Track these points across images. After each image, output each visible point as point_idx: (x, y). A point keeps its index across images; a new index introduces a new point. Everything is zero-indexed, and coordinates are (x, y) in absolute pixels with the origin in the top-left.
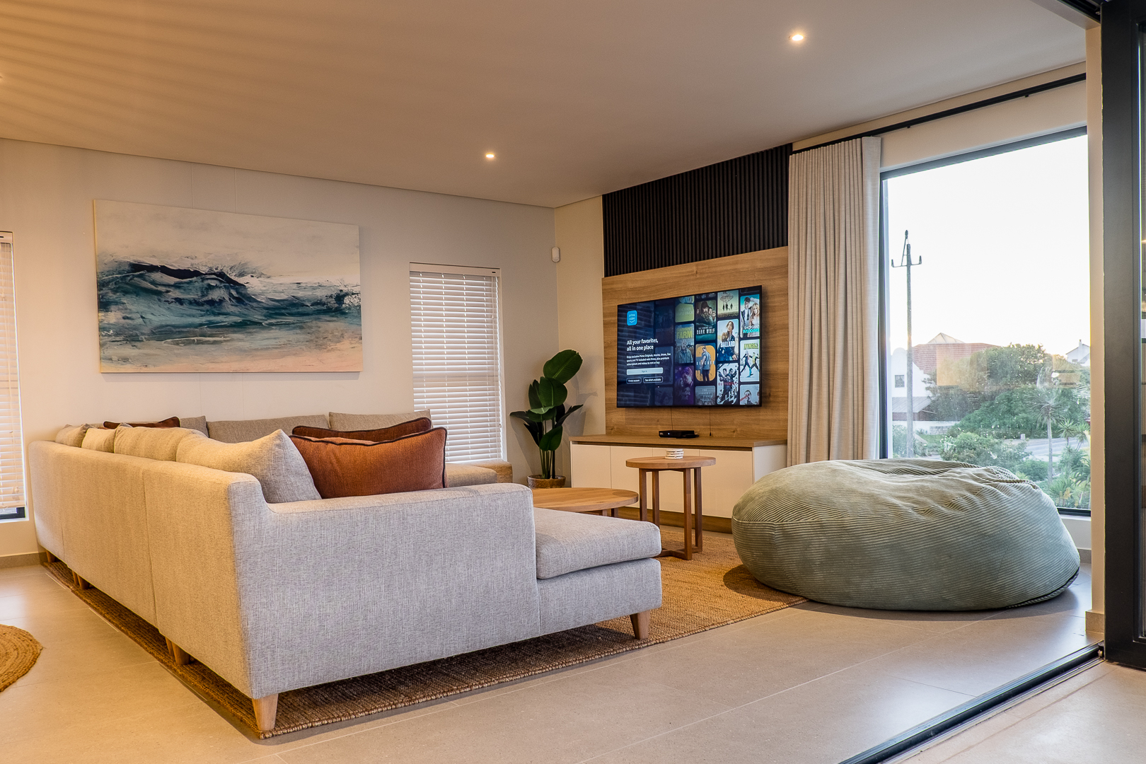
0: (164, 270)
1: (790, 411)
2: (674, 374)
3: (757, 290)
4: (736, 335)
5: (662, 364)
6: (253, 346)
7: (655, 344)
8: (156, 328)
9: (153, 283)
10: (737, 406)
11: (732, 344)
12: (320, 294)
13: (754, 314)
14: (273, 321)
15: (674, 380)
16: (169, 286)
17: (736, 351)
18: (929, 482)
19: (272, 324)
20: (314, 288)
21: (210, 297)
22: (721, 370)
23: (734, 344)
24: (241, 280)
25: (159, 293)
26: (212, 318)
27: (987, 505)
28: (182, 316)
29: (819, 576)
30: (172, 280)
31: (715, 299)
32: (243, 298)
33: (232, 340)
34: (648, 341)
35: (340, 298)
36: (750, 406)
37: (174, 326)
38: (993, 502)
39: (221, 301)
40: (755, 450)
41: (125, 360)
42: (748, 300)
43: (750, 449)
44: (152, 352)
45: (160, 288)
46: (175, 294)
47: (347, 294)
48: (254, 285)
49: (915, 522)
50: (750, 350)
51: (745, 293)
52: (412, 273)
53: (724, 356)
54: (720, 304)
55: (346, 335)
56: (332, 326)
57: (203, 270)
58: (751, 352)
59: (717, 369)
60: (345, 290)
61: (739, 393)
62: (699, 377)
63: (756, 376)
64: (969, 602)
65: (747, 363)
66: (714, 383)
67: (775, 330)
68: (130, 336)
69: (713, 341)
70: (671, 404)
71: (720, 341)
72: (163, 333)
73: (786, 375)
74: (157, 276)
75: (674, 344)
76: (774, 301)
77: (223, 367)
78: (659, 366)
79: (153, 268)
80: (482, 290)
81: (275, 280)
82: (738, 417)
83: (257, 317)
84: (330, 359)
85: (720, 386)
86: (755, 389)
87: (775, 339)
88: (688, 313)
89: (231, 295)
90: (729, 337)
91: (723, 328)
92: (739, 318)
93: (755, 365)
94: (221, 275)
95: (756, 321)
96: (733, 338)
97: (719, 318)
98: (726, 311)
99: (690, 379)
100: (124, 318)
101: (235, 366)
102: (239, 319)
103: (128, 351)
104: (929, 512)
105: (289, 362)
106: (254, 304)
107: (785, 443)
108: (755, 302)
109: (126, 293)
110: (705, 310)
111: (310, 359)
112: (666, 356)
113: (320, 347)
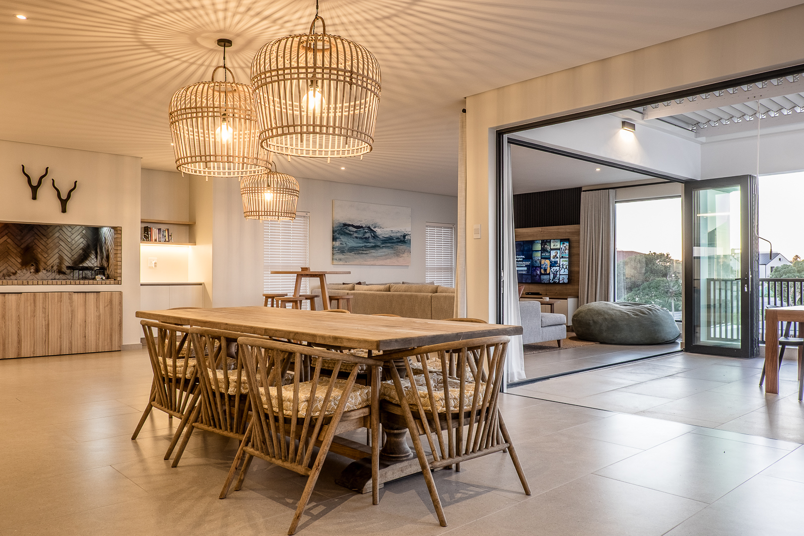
0: (353, 226)
1: (580, 285)
2: (532, 270)
3: (568, 240)
4: (558, 257)
5: (526, 266)
6: (378, 255)
7: (523, 258)
8: (350, 248)
9: (349, 231)
10: (559, 283)
11: (557, 260)
12: (399, 235)
13: (566, 249)
14: (384, 245)
15: (532, 272)
16: (354, 232)
17: (559, 262)
18: (636, 307)
19: (383, 247)
20: (396, 233)
21: (365, 236)
22: (552, 269)
23: (558, 260)
24: (375, 230)
25: (351, 235)
26: (366, 244)
27: (653, 313)
28: (357, 243)
29: (605, 334)
30: (355, 230)
31: (550, 242)
32: (375, 237)
33: (371, 253)
34: (520, 257)
35: (404, 236)
36: (564, 283)
37: (355, 247)
38: (655, 313)
39: (369, 237)
40: (568, 299)
41: (340, 260)
42: (564, 244)
43: (567, 299)
44: (348, 257)
45: (352, 233)
46: (355, 235)
47: (406, 235)
48: (378, 231)
49: (633, 318)
50: (564, 262)
51: (562, 241)
52: (427, 226)
53: (553, 264)
54: (552, 244)
55: (406, 251)
56: (401, 247)
57: (364, 226)
58: (565, 263)
59: (550, 269)
60: (406, 233)
61: (559, 278)
62: (543, 271)
63: (567, 272)
64: (648, 341)
65: (563, 267)
66: (549, 274)
67: (574, 255)
68: (342, 251)
69: (549, 258)
70: (530, 282)
71: (552, 258)
72: (352, 250)
73: (578, 272)
74: (351, 228)
75: (532, 258)
76: (574, 245)
77: (369, 263)
78: (525, 267)
79: (349, 225)
80: (448, 233)
81: (385, 230)
82: (558, 288)
83: (379, 244)
84: (400, 261)
85: (552, 276)
86: (566, 277)
87: (574, 258)
88: (538, 247)
89: (371, 235)
90: (555, 257)
91: (553, 253)
92: (560, 250)
93: (566, 268)
94: (369, 227)
95: (567, 251)
96: (557, 258)
97: (551, 250)
98: (554, 247)
99: (538, 272)
100: (341, 244)
101: (372, 263)
102: (374, 245)
103: (341, 256)
104: (637, 315)
105: (388, 261)
106: (378, 239)
107: (578, 297)
108: (567, 244)
109: (341, 234)
110: (546, 246)
111: (394, 260)
112: (528, 263)
113: (398, 256)
